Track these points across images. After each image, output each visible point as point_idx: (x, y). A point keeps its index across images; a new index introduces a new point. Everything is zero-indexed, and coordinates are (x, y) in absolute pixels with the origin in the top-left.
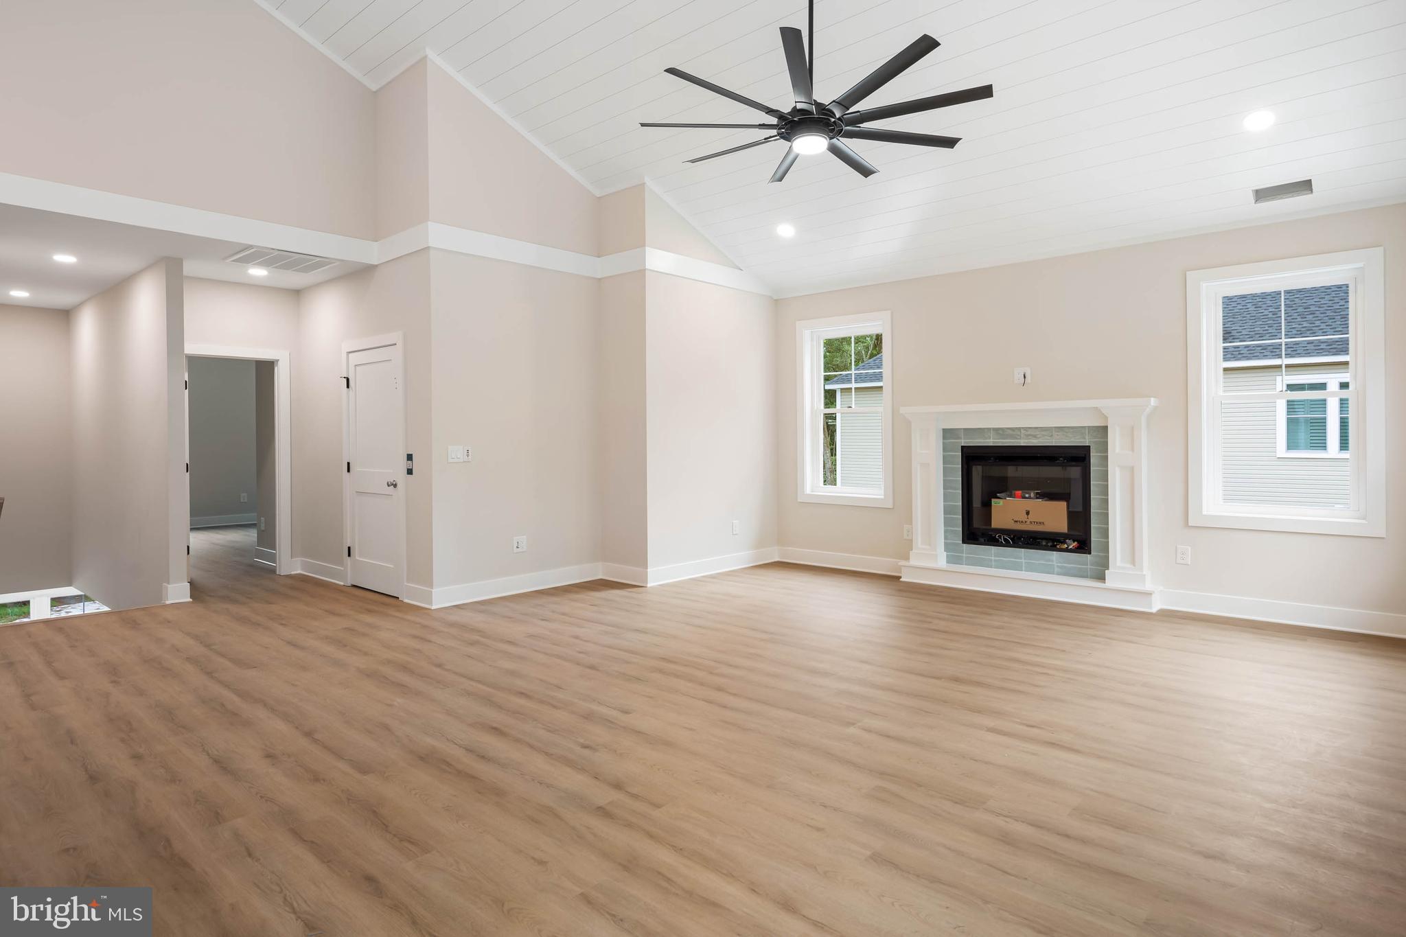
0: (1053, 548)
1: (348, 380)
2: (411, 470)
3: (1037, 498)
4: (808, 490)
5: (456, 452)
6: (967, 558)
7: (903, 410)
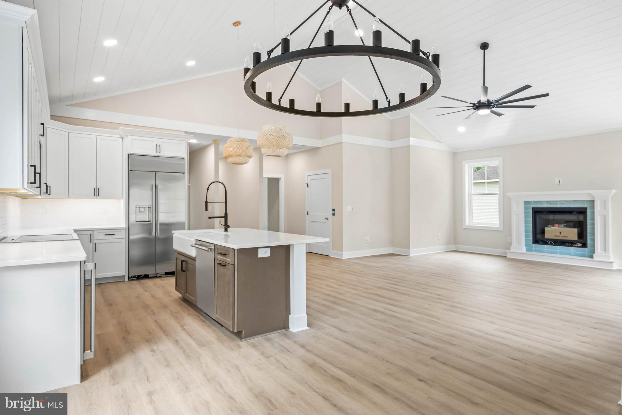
0: (572, 246)
1: (308, 184)
2: (334, 214)
3: (565, 227)
4: (467, 224)
5: (349, 208)
6: (534, 249)
7: (508, 194)
